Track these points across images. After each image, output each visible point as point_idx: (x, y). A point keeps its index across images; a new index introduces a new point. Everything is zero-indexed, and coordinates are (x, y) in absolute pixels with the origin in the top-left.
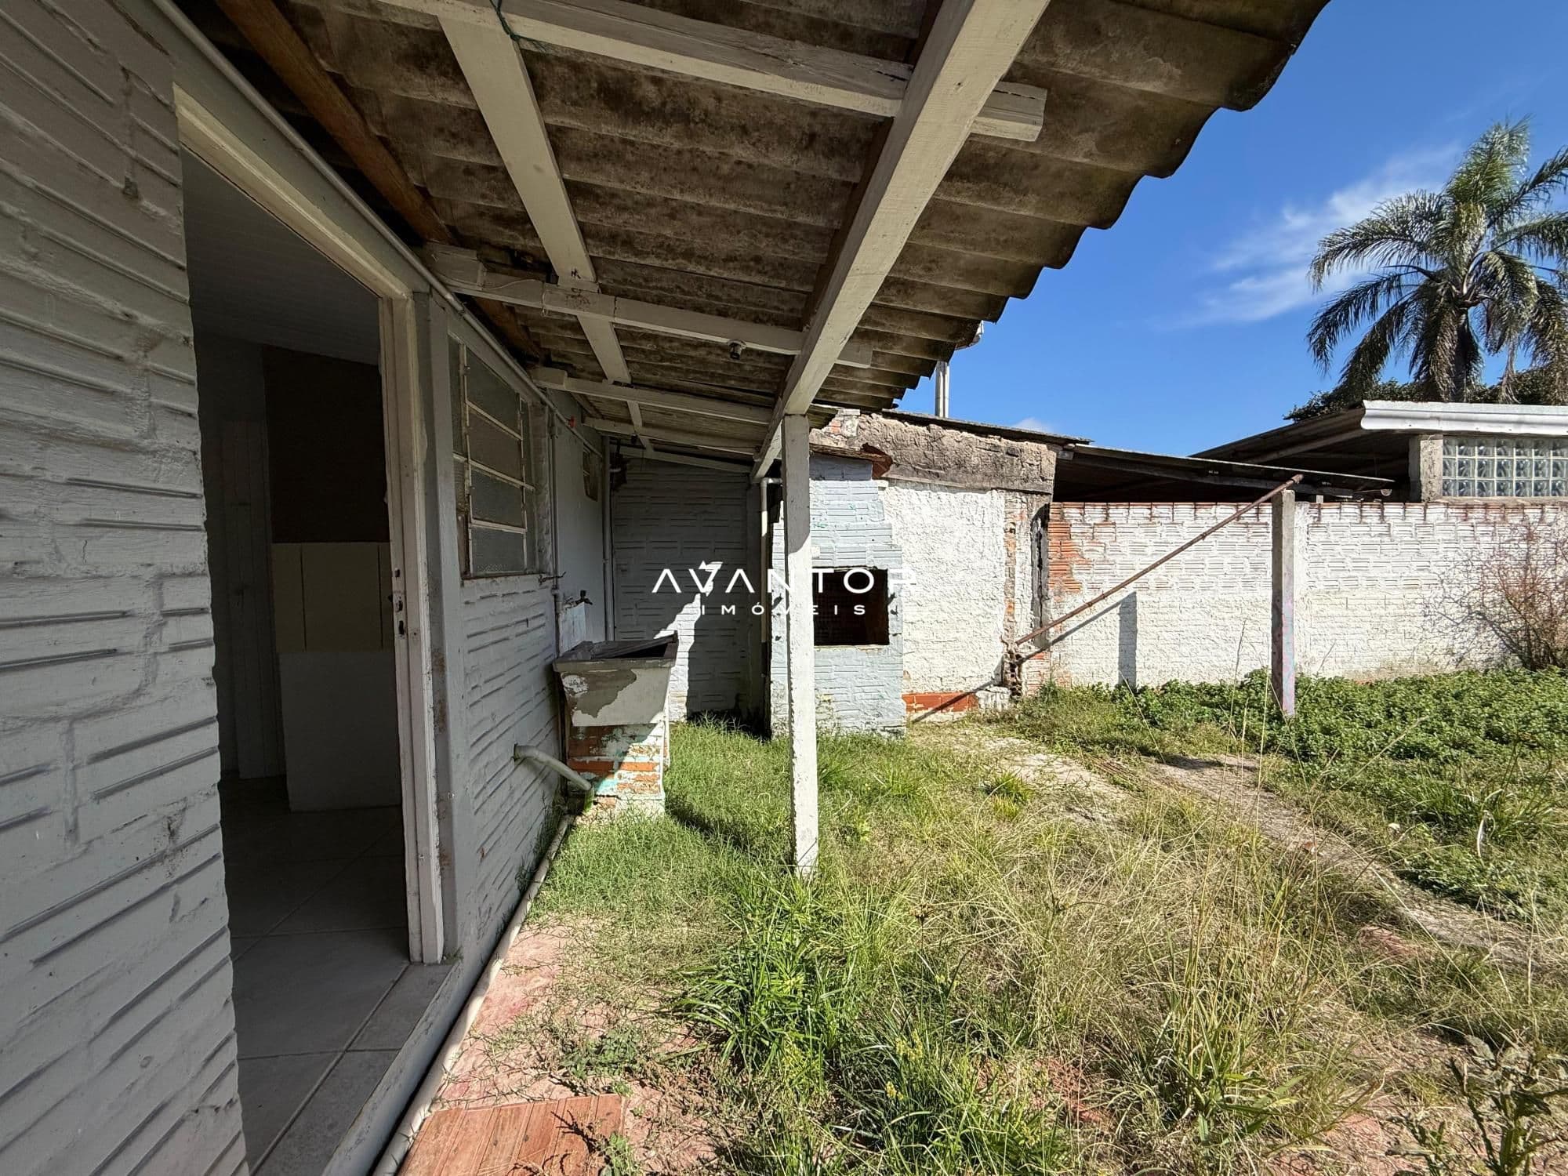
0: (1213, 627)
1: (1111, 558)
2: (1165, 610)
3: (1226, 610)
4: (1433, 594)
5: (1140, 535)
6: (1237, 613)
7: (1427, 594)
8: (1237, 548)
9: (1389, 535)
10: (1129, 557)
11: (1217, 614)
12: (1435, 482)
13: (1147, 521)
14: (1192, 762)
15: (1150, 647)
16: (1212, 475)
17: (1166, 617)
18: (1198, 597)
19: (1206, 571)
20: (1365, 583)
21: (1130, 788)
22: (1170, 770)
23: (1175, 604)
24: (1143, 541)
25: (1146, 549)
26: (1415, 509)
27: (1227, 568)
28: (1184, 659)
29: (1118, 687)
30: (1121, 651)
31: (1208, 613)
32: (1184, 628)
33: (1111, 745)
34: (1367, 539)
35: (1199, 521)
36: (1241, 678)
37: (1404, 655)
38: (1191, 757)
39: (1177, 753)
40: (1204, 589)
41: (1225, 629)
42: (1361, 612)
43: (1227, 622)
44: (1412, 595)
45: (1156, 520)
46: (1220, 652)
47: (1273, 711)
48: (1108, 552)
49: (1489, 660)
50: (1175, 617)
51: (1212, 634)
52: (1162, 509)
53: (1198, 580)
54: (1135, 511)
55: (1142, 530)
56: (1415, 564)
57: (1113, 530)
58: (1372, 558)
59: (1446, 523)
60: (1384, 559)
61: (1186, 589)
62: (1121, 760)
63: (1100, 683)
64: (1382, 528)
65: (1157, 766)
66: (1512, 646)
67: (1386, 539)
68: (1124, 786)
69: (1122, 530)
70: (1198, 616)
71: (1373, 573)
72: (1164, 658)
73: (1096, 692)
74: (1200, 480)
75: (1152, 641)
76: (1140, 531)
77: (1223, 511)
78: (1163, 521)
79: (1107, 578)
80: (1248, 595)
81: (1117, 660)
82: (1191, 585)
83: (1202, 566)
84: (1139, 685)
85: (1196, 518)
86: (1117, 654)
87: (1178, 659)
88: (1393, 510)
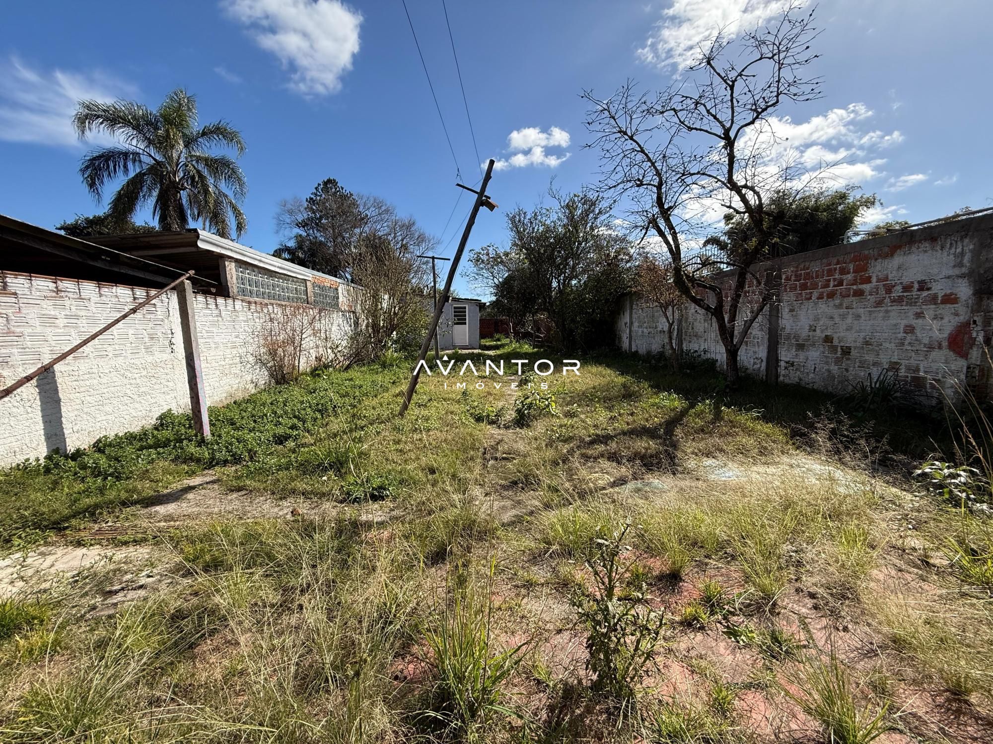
0: (128, 386)
1: (18, 330)
2: (86, 377)
3: (136, 371)
4: (242, 351)
5: (48, 307)
6: (145, 373)
7: (240, 351)
8: (137, 322)
9: (221, 316)
10: (39, 329)
11: (130, 375)
12: (234, 287)
13: (54, 294)
14: (169, 494)
15: (76, 413)
16: (105, 260)
17: (88, 383)
18: (113, 362)
19: (116, 341)
20: (213, 346)
21: (145, 540)
22: (161, 509)
23: (94, 370)
24: (53, 313)
25: (57, 321)
26: (230, 301)
27: (132, 338)
28: (109, 417)
29: (49, 458)
30: (45, 422)
31: (123, 375)
32: (105, 391)
33: (92, 513)
34: (211, 318)
35: (103, 298)
36: (154, 422)
37: (235, 386)
38: (166, 491)
39: (152, 493)
40: (116, 356)
41: (138, 386)
42: (214, 364)
43: (138, 381)
44: (235, 352)
45: (63, 294)
46: (137, 405)
47: (199, 438)
48: (12, 323)
49: (266, 383)
50: (95, 382)
51: (128, 391)
52: (67, 285)
53: (110, 349)
54: (39, 283)
55: (50, 303)
56: (234, 334)
57: (14, 300)
58: (215, 330)
59: (242, 311)
60: (220, 331)
61: (101, 356)
62: (109, 523)
63: (27, 460)
64: (217, 312)
65: (146, 510)
66: (271, 375)
67: (220, 319)
68: (135, 541)
69: (25, 301)
70: (115, 379)
71: (217, 339)
72: (91, 420)
73: (25, 470)
74: (92, 263)
75: (77, 407)
76: (45, 304)
77: (122, 291)
78: (70, 295)
79: (15, 351)
80: (150, 359)
81: (42, 432)
82: (105, 353)
83: (112, 337)
84: (71, 448)
85: (101, 295)
86: (41, 426)
87: (104, 418)
88: (220, 300)
